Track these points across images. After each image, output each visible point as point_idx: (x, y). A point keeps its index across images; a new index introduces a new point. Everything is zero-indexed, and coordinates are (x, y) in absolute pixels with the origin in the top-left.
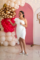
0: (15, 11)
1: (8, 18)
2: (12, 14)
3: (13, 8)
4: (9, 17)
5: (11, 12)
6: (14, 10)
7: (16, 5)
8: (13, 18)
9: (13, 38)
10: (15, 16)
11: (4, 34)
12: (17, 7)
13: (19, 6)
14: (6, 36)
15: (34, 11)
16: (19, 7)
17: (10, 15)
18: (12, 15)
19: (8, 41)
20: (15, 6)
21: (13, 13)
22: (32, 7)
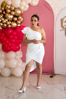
0: (21, 15)
1: (10, 26)
2: (16, 19)
3: (19, 8)
4: (11, 24)
5: (15, 16)
6: (19, 12)
7: (24, 3)
8: (17, 26)
9: (19, 62)
10: (21, 23)
11: (3, 56)
12: (25, 7)
13: (29, 4)
14: (7, 59)
15: (56, 13)
16: (28, 6)
17: (13, 21)
18: (16, 22)
19: (10, 68)
20: (21, 5)
21: (17, 17)
22: (52, 6)
